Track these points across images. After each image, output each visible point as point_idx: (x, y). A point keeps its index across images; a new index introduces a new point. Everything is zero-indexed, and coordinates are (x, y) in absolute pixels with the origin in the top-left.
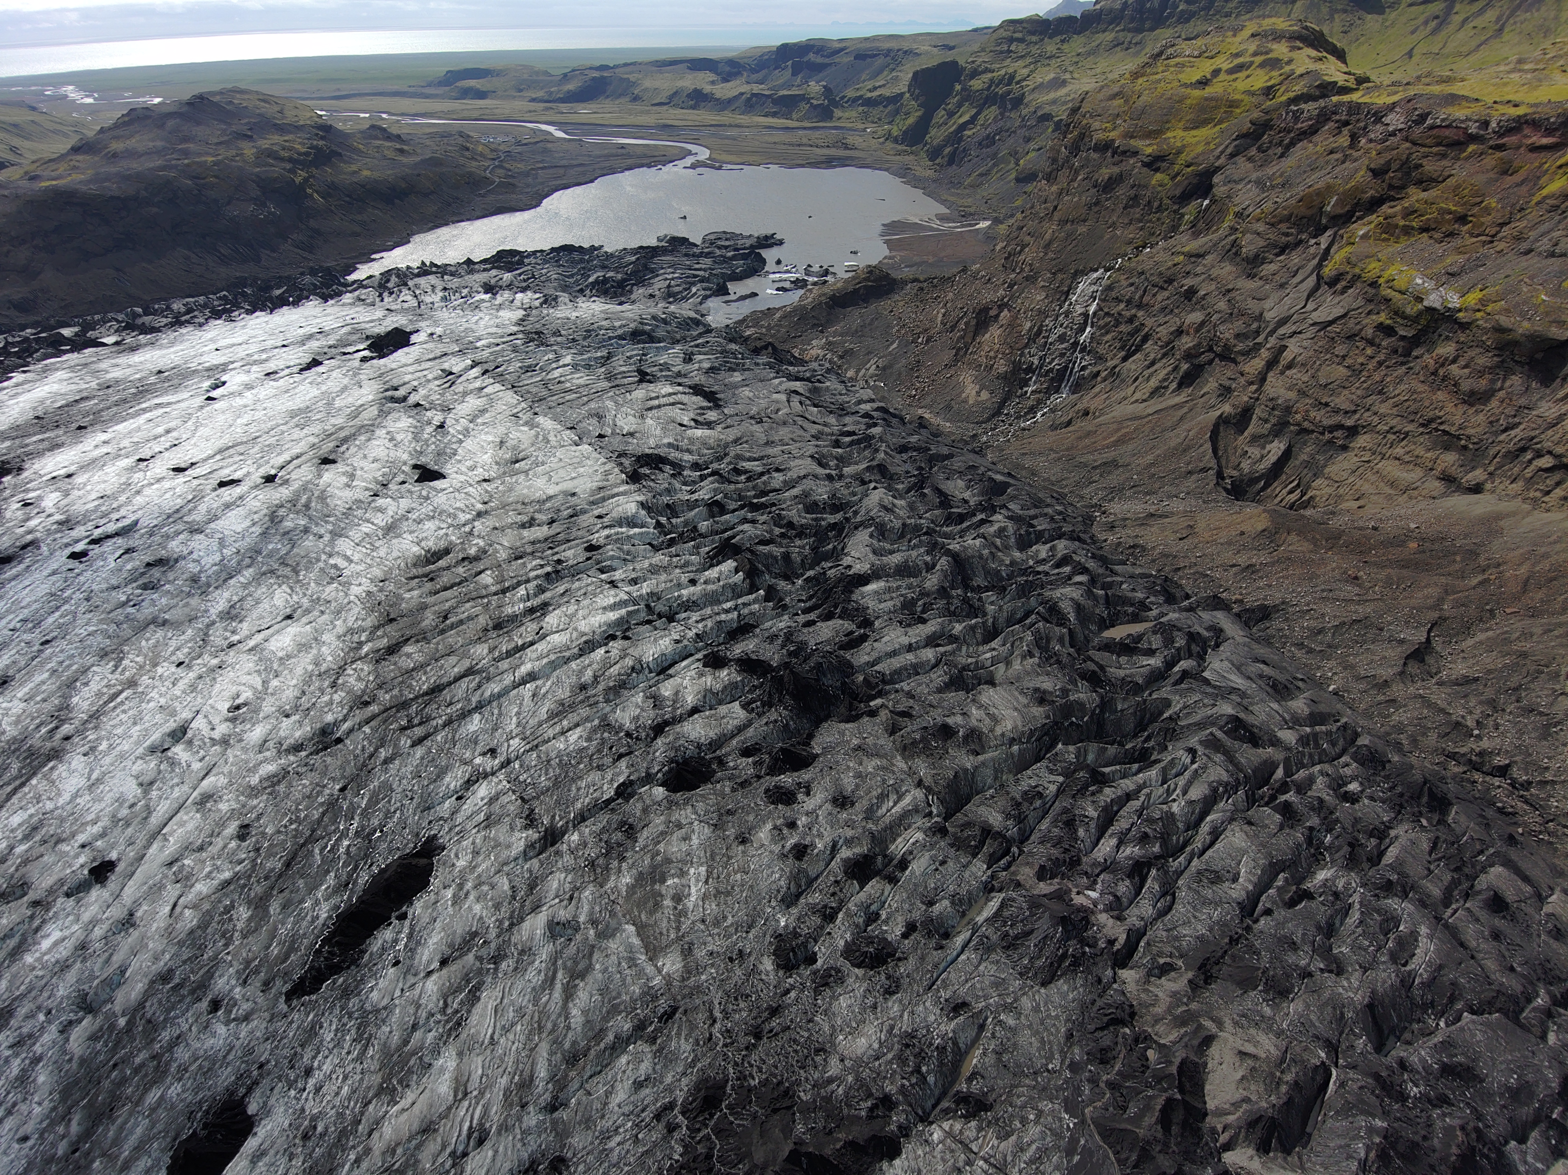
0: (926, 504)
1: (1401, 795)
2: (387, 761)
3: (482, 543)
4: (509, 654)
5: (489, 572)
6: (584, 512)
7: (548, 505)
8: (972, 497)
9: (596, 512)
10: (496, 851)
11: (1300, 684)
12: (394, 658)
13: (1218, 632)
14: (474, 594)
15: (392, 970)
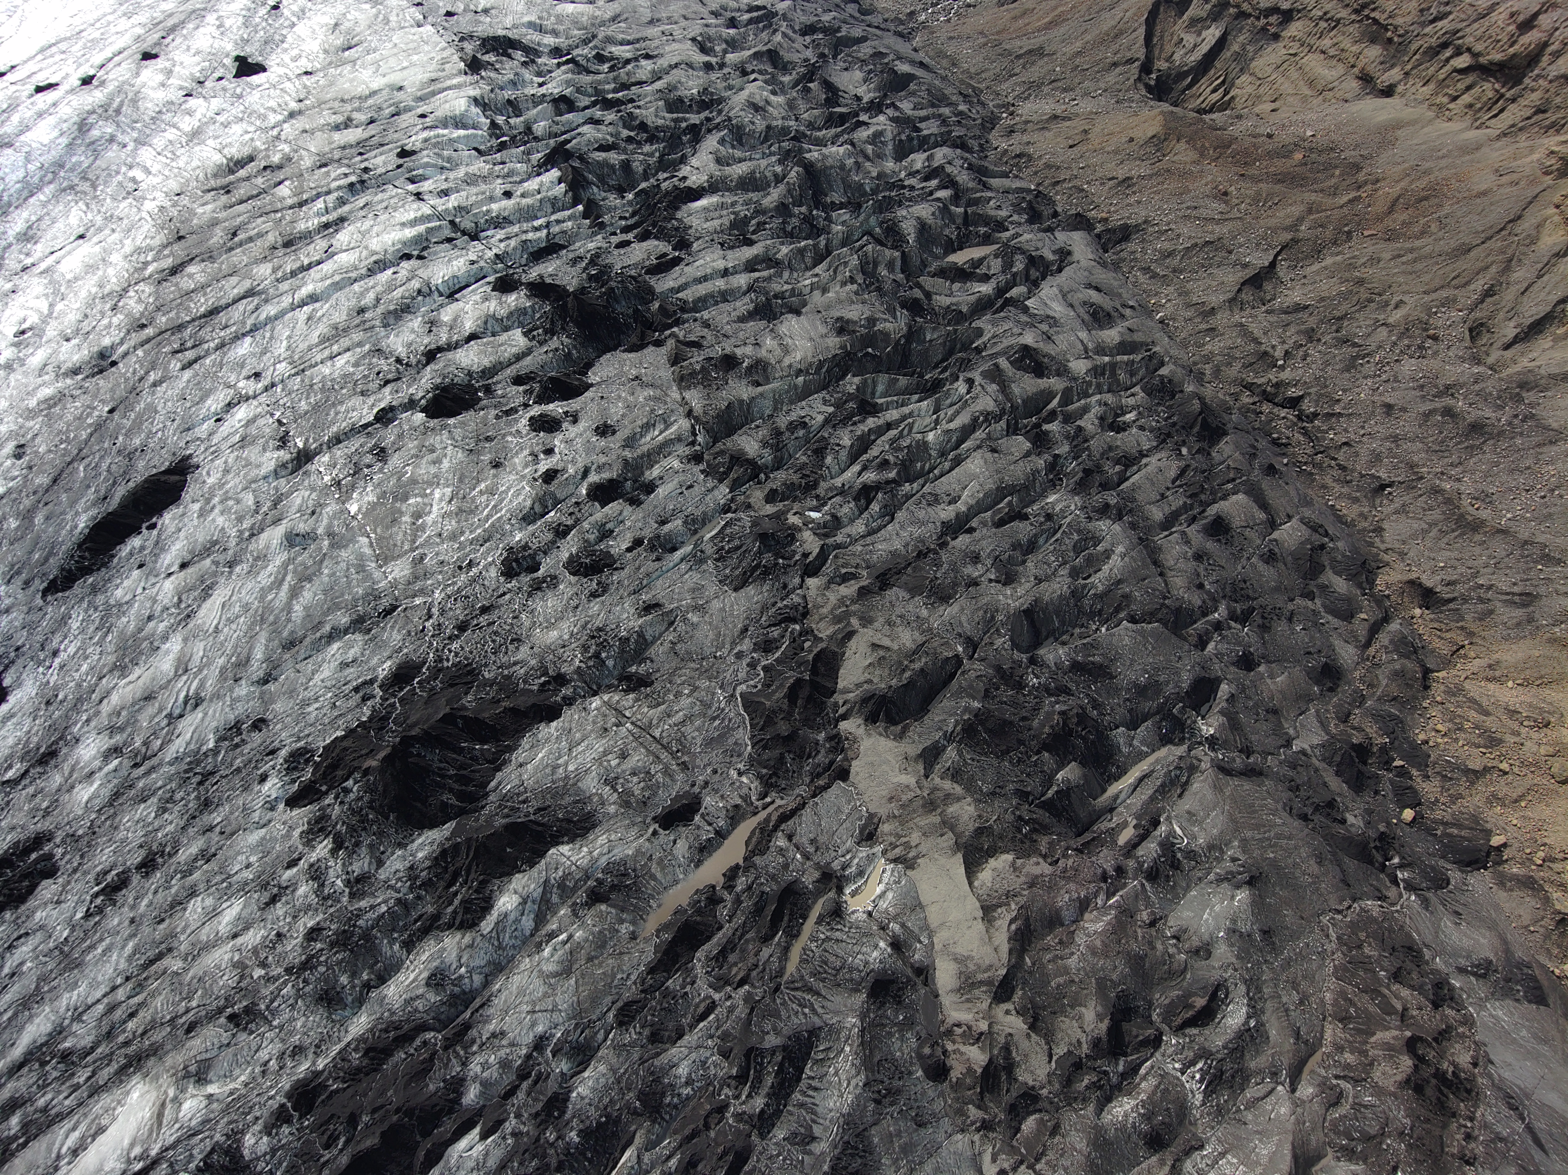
0: (809, 101)
1: (1174, 424)
2: (155, 385)
3: (286, 148)
4: (293, 274)
5: (287, 183)
6: (408, 109)
7: (370, 102)
8: (867, 93)
9: (420, 111)
10: (246, 470)
11: (1128, 312)
12: (176, 279)
13: (1064, 254)
14: (269, 208)
15: (136, 573)
